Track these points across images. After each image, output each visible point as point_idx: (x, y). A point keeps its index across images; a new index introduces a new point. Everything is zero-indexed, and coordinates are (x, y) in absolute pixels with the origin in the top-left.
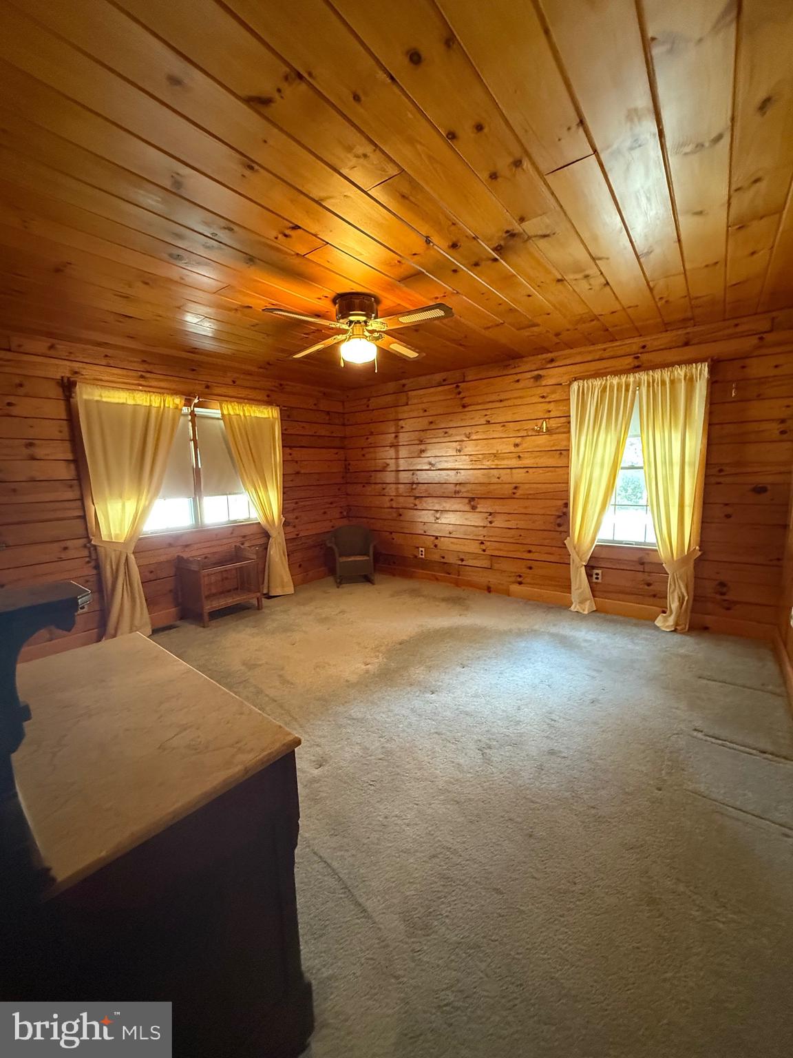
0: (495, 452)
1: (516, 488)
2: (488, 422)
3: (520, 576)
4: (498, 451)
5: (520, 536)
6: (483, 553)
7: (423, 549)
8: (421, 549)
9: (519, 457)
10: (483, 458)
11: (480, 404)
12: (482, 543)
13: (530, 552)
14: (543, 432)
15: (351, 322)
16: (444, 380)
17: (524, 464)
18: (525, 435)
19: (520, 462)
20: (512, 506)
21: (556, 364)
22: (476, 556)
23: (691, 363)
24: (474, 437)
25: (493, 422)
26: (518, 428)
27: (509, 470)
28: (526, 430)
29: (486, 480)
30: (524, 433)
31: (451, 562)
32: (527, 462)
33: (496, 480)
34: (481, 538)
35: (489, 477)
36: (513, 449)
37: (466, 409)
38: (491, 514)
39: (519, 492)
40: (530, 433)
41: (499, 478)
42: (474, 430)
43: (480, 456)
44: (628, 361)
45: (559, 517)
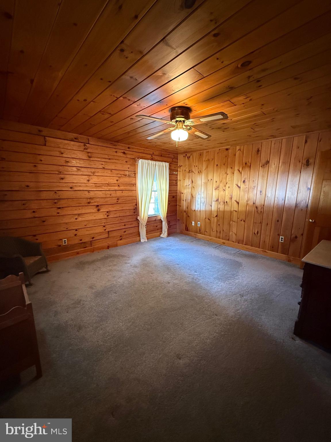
0: (108, 183)
1: (118, 199)
2: (104, 168)
3: (121, 237)
4: (109, 182)
5: (121, 219)
6: (104, 231)
7: (66, 240)
8: (64, 240)
9: (119, 186)
10: (103, 185)
11: (99, 158)
12: (104, 227)
13: (125, 225)
14: (127, 176)
15: (177, 121)
16: (76, 139)
17: (121, 189)
18: (121, 176)
19: (119, 188)
20: (117, 207)
21: (130, 150)
22: (100, 233)
23: (162, 162)
24: (97, 174)
25: (106, 168)
26: (117, 173)
27: (115, 191)
28: (121, 174)
29: (105, 196)
30: (120, 176)
31: (86, 241)
32: (122, 188)
33: (109, 196)
34: (104, 224)
35: (106, 195)
36: (116, 182)
37: (91, 159)
38: (107, 212)
39: (120, 201)
40: (122, 176)
41: (110, 195)
42: (97, 170)
43: (101, 184)
44: (149, 156)
45: (134, 209)
